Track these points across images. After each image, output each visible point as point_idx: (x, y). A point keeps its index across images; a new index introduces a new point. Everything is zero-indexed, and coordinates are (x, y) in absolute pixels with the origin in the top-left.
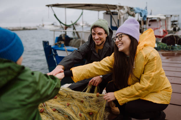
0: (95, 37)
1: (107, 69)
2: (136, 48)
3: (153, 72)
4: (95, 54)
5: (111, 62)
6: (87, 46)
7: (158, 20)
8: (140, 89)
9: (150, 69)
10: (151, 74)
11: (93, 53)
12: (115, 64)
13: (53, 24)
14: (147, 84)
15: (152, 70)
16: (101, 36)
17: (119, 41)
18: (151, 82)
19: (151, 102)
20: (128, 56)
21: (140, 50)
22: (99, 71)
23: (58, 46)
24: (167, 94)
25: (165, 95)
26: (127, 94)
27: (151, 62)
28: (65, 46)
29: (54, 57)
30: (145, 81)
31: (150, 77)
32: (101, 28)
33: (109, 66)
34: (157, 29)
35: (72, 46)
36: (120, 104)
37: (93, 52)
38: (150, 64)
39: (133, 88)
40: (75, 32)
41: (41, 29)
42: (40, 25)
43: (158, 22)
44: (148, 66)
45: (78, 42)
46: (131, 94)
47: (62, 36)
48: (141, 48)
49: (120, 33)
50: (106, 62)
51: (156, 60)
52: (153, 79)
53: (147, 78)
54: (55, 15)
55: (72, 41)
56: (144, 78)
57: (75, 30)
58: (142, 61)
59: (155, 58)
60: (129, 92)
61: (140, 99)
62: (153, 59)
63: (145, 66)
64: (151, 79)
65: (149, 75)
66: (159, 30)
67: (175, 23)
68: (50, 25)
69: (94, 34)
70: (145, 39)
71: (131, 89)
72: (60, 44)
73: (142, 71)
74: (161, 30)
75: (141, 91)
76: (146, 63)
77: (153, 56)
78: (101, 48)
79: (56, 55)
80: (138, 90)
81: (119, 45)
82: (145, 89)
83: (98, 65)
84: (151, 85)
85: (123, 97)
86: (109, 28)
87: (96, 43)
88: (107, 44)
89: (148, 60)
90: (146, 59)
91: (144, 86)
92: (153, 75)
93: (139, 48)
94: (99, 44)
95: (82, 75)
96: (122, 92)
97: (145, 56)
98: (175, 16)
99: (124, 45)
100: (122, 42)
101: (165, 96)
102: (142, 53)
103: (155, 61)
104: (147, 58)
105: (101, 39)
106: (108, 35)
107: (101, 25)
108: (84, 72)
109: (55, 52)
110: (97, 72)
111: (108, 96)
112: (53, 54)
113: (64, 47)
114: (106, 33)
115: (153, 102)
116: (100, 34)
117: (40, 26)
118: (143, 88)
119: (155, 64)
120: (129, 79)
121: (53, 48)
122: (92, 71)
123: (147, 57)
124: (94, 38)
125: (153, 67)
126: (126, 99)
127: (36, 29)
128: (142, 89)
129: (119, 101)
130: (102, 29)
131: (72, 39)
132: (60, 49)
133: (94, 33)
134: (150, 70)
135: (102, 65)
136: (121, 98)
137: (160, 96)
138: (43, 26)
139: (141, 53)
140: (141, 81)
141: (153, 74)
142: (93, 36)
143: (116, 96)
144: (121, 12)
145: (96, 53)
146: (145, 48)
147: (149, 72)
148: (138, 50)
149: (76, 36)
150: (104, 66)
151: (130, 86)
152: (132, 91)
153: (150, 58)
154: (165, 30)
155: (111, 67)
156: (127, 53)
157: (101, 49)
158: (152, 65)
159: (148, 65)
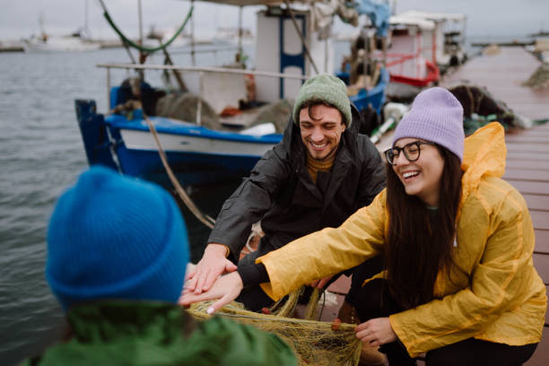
0: (310, 135)
1: (368, 250)
2: (460, 185)
3: (513, 258)
4: (310, 187)
5: (377, 225)
6: (282, 160)
7: (412, 32)
8: (476, 312)
9: (504, 250)
10: (507, 264)
11: (301, 183)
12: (395, 231)
13: (77, 35)
14: (498, 295)
15: (512, 253)
16: (331, 134)
17: (407, 162)
18: (507, 289)
19: (504, 345)
20: (434, 208)
21: (469, 192)
22: (345, 257)
23: (126, 116)
24: (537, 313)
25: (532, 317)
26: (434, 326)
27: (506, 230)
28: (144, 116)
29: (112, 152)
30: (491, 285)
31: (507, 275)
32: (333, 106)
33: (374, 239)
34: (410, 57)
35: (167, 116)
36: (411, 355)
37: (302, 180)
38: (504, 235)
39: (455, 307)
40: (170, 72)
41: (36, 51)
42: (33, 37)
43: (413, 37)
44: (497, 240)
45: (183, 104)
46: (448, 326)
47: (132, 83)
48: (476, 186)
49: (413, 138)
50: (362, 226)
51: (521, 220)
52: (515, 278)
53: (499, 278)
54: (107, 16)
55: (166, 101)
56: (488, 276)
57: (171, 64)
58: (479, 225)
59: (520, 217)
60: (442, 319)
61: (472, 339)
62: (514, 220)
63: (489, 239)
64: (509, 279)
65: (505, 268)
66: (415, 61)
67: (456, 39)
68: (66, 37)
69: (310, 126)
70: (480, 156)
71: (449, 312)
72: (131, 109)
73: (479, 254)
74: (422, 62)
75: (478, 318)
76: (492, 232)
77: (512, 210)
78: (327, 166)
79: (120, 145)
80: (472, 315)
81: (407, 175)
82: (492, 311)
83: (340, 239)
84: (510, 297)
85: (423, 334)
86: (351, 106)
87: (313, 154)
88: (345, 153)
89: (498, 222)
90: (493, 221)
91: (489, 303)
92: (514, 269)
93: (469, 183)
94: (323, 155)
95: (296, 277)
96: (418, 320)
97: (489, 212)
98: (456, 21)
99: (423, 176)
100: (417, 165)
101: (532, 320)
102: (477, 199)
103: (519, 225)
104: (497, 218)
105: (328, 140)
106: (350, 125)
107: (332, 100)
108: (302, 267)
109: (117, 135)
110: (338, 262)
111: (373, 332)
112: (111, 144)
113: (144, 119)
114: (344, 120)
115: (507, 345)
116: (327, 126)
117: (35, 41)
118: (488, 308)
119: (520, 233)
120: (439, 278)
121: (109, 124)
122: (324, 262)
123: (496, 213)
124: (308, 138)
125: (515, 243)
126: (430, 340)
127: (21, 50)
128: (484, 311)
129: (408, 345)
130: (334, 111)
131: (161, 94)
132: (131, 124)
133: (308, 123)
134: (504, 253)
135: (352, 239)
136: (415, 339)
137: (520, 320)
138: (45, 39)
139: (474, 202)
140: (477, 285)
141: (515, 264)
142: (304, 133)
143: (398, 332)
144: (319, 10)
145: (310, 182)
146: (484, 183)
147: (502, 258)
148: (465, 191)
149: (174, 84)
150: (359, 243)
151: (440, 298)
152: (452, 316)
153: (505, 216)
154: (431, 61)
155: (378, 241)
156: (432, 199)
157: (327, 169)
158: (511, 236)
159: (499, 236)
